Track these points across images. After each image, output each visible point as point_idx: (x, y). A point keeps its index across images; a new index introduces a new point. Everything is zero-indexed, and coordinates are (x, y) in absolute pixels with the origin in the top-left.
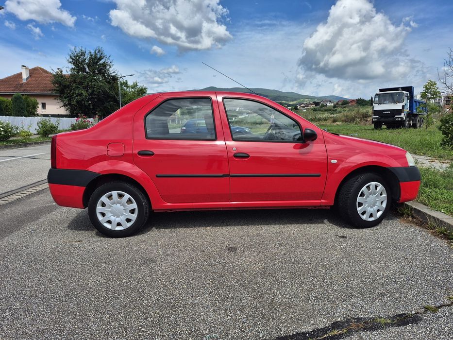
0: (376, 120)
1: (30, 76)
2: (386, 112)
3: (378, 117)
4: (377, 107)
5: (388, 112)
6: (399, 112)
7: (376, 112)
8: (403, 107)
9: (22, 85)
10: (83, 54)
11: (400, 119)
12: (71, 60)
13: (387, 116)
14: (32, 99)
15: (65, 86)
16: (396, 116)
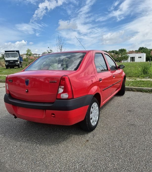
0: (7, 64)
2: (11, 61)
3: (8, 63)
4: (7, 59)
5: (12, 61)
6: (17, 61)
7: (6, 61)
8: (18, 59)
11: (18, 64)
13: (12, 63)
16: (16, 63)
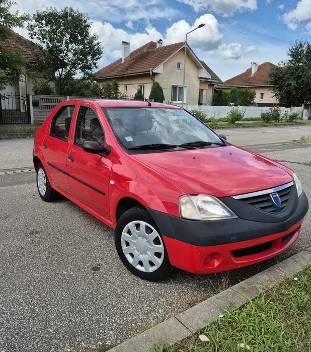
1: (258, 70)
9: (249, 79)
10: (301, 46)
12: (291, 53)
14: (252, 90)
15: (279, 77)
